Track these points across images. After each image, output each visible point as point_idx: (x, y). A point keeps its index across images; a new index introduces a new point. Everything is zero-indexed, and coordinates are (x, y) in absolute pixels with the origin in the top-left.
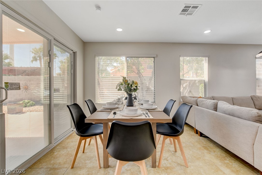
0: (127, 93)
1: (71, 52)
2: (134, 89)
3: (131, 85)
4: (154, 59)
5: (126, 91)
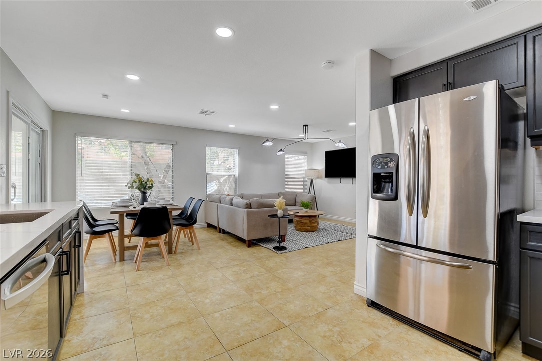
0: (141, 191)
1: (39, 131)
2: (149, 187)
3: (146, 183)
4: (173, 147)
5: (139, 189)
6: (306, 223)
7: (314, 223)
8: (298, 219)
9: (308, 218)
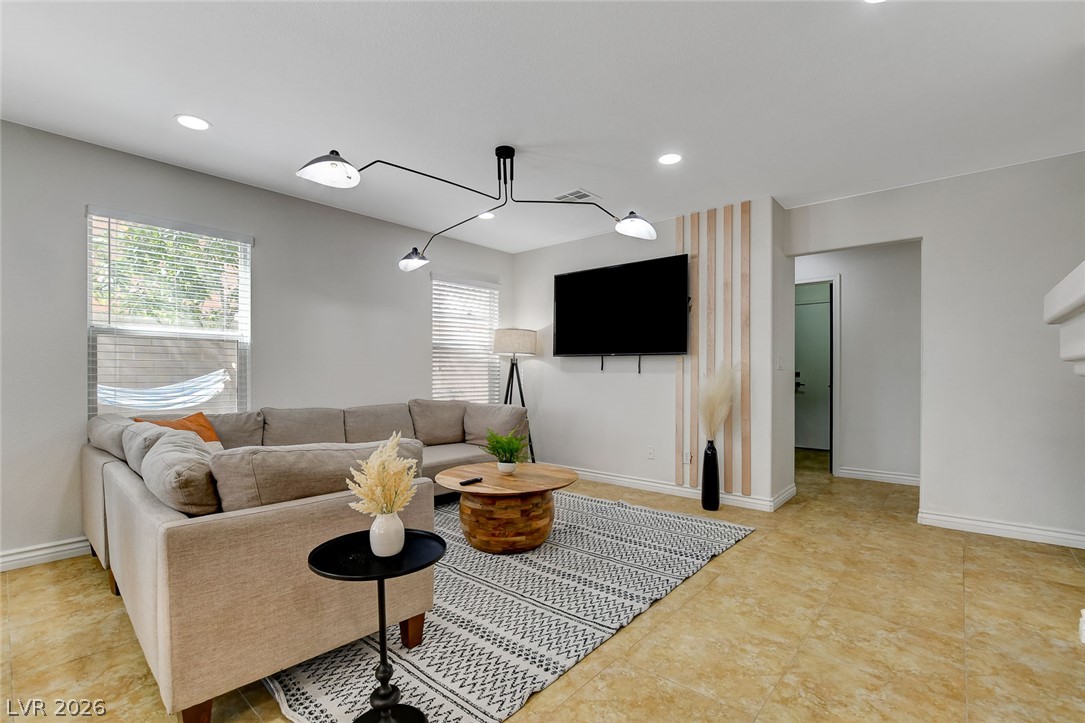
6: (509, 522)
7: (539, 517)
8: (478, 506)
9: (519, 503)
